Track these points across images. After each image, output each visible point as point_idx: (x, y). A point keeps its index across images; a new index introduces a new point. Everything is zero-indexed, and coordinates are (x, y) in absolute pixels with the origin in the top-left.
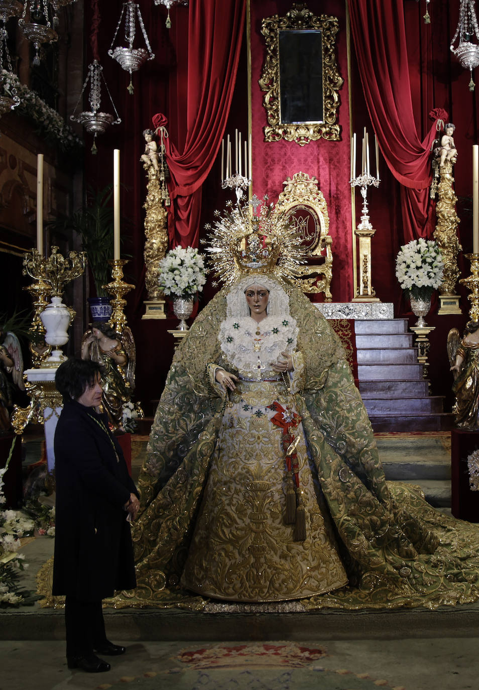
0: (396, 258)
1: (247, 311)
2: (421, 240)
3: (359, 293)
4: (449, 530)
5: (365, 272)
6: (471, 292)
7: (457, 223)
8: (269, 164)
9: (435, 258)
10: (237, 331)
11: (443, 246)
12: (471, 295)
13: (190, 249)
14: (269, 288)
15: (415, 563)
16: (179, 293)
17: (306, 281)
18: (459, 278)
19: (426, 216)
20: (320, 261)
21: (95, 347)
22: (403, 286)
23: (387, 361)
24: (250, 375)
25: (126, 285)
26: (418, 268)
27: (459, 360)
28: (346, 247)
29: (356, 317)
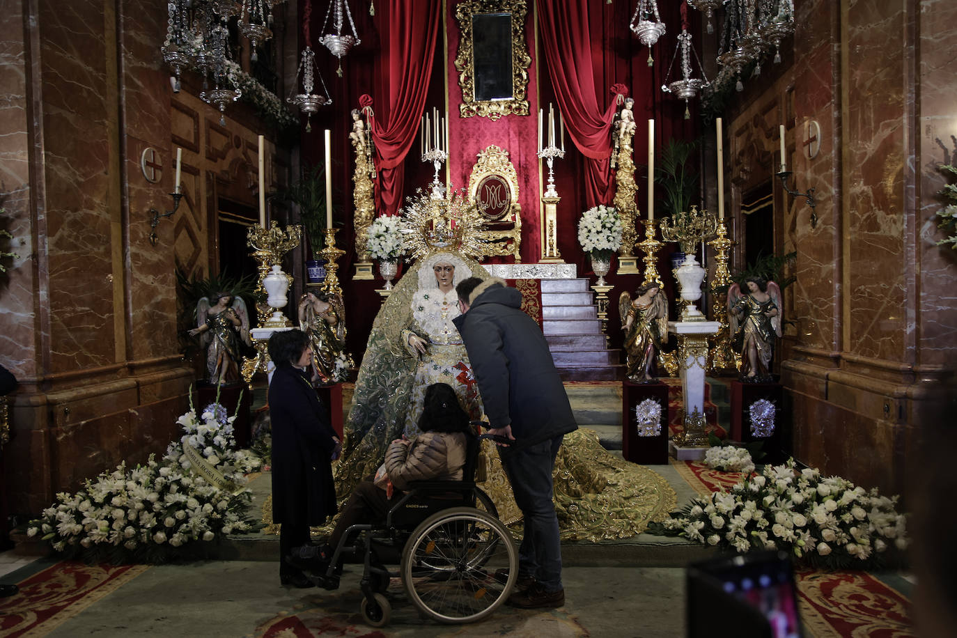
0: (579, 223)
1: (436, 284)
2: (601, 206)
3: (545, 254)
4: (618, 472)
5: (551, 236)
6: (646, 255)
7: (636, 190)
8: (464, 138)
9: (614, 223)
10: (427, 302)
11: (622, 212)
12: (645, 258)
13: (394, 217)
14: (454, 265)
15: (582, 502)
16: (385, 256)
17: (497, 244)
18: (637, 242)
19: (607, 184)
20: (510, 226)
21: (310, 309)
22: (585, 249)
23: (569, 317)
24: (438, 339)
25: (338, 251)
26: (598, 232)
27: (630, 320)
28: (534, 212)
29: (543, 277)
